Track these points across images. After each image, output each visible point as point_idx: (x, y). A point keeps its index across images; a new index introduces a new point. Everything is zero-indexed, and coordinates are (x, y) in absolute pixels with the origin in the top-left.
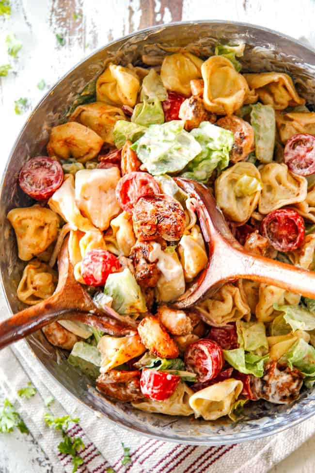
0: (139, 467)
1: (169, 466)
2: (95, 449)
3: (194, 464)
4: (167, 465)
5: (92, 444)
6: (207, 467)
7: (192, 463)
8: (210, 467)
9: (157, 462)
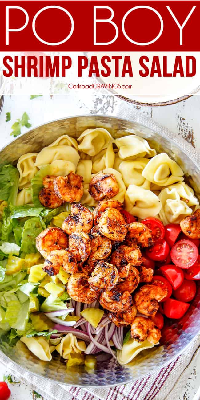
0: (121, 396)
1: (139, 389)
2: (90, 395)
3: (154, 383)
4: (137, 389)
5: (87, 393)
6: (164, 382)
7: (153, 383)
8: (166, 382)
9: (130, 389)
